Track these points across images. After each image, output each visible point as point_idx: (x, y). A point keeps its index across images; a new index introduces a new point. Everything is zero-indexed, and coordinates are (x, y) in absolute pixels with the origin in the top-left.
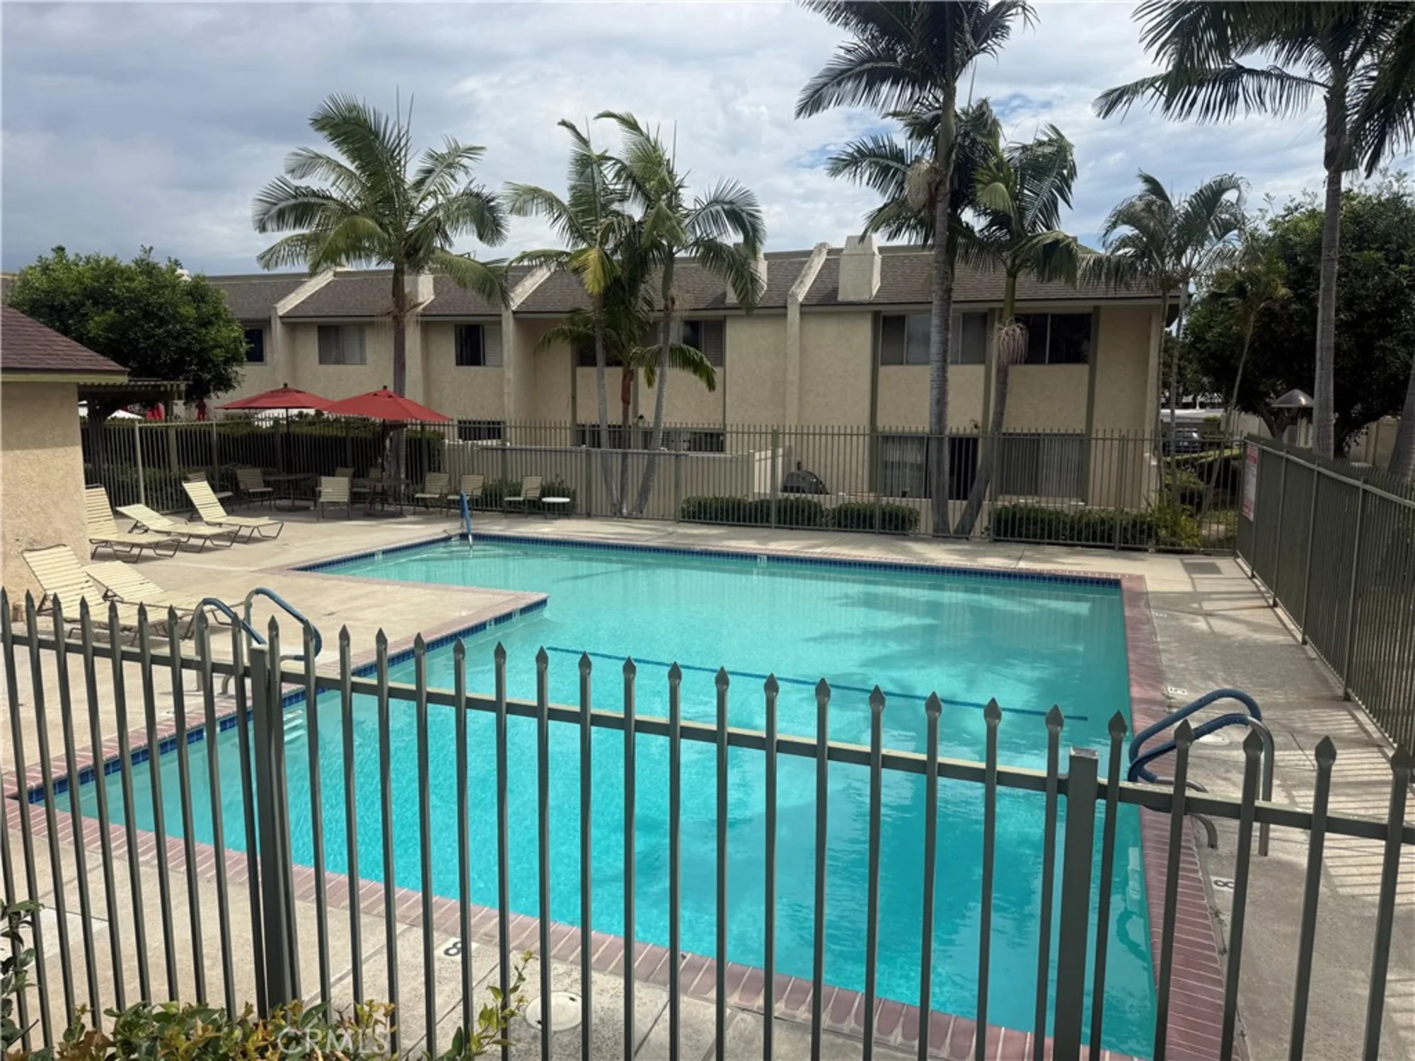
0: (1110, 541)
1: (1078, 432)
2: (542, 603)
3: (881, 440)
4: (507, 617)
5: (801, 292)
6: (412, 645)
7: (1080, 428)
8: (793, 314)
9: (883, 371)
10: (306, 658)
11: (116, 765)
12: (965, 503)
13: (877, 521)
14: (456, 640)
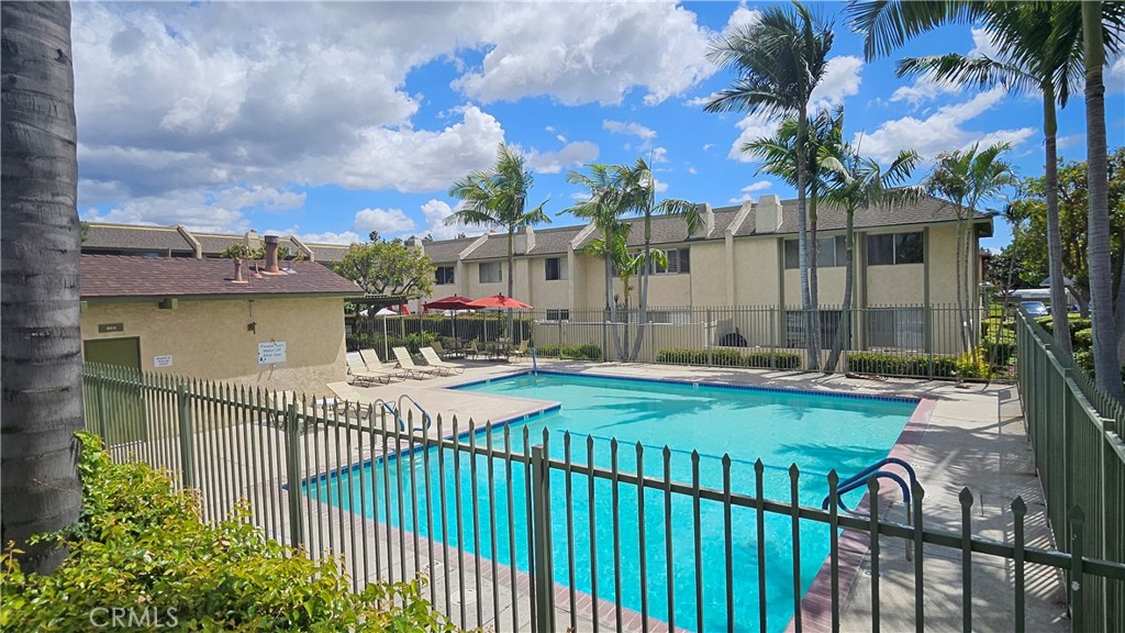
0: (926, 374)
1: (919, 306)
2: (559, 407)
3: (786, 314)
4: (537, 414)
5: (734, 229)
6: (485, 425)
7: (921, 303)
8: (729, 240)
9: (786, 272)
10: (424, 430)
11: (346, 471)
12: (828, 352)
13: (773, 363)
14: (505, 425)
